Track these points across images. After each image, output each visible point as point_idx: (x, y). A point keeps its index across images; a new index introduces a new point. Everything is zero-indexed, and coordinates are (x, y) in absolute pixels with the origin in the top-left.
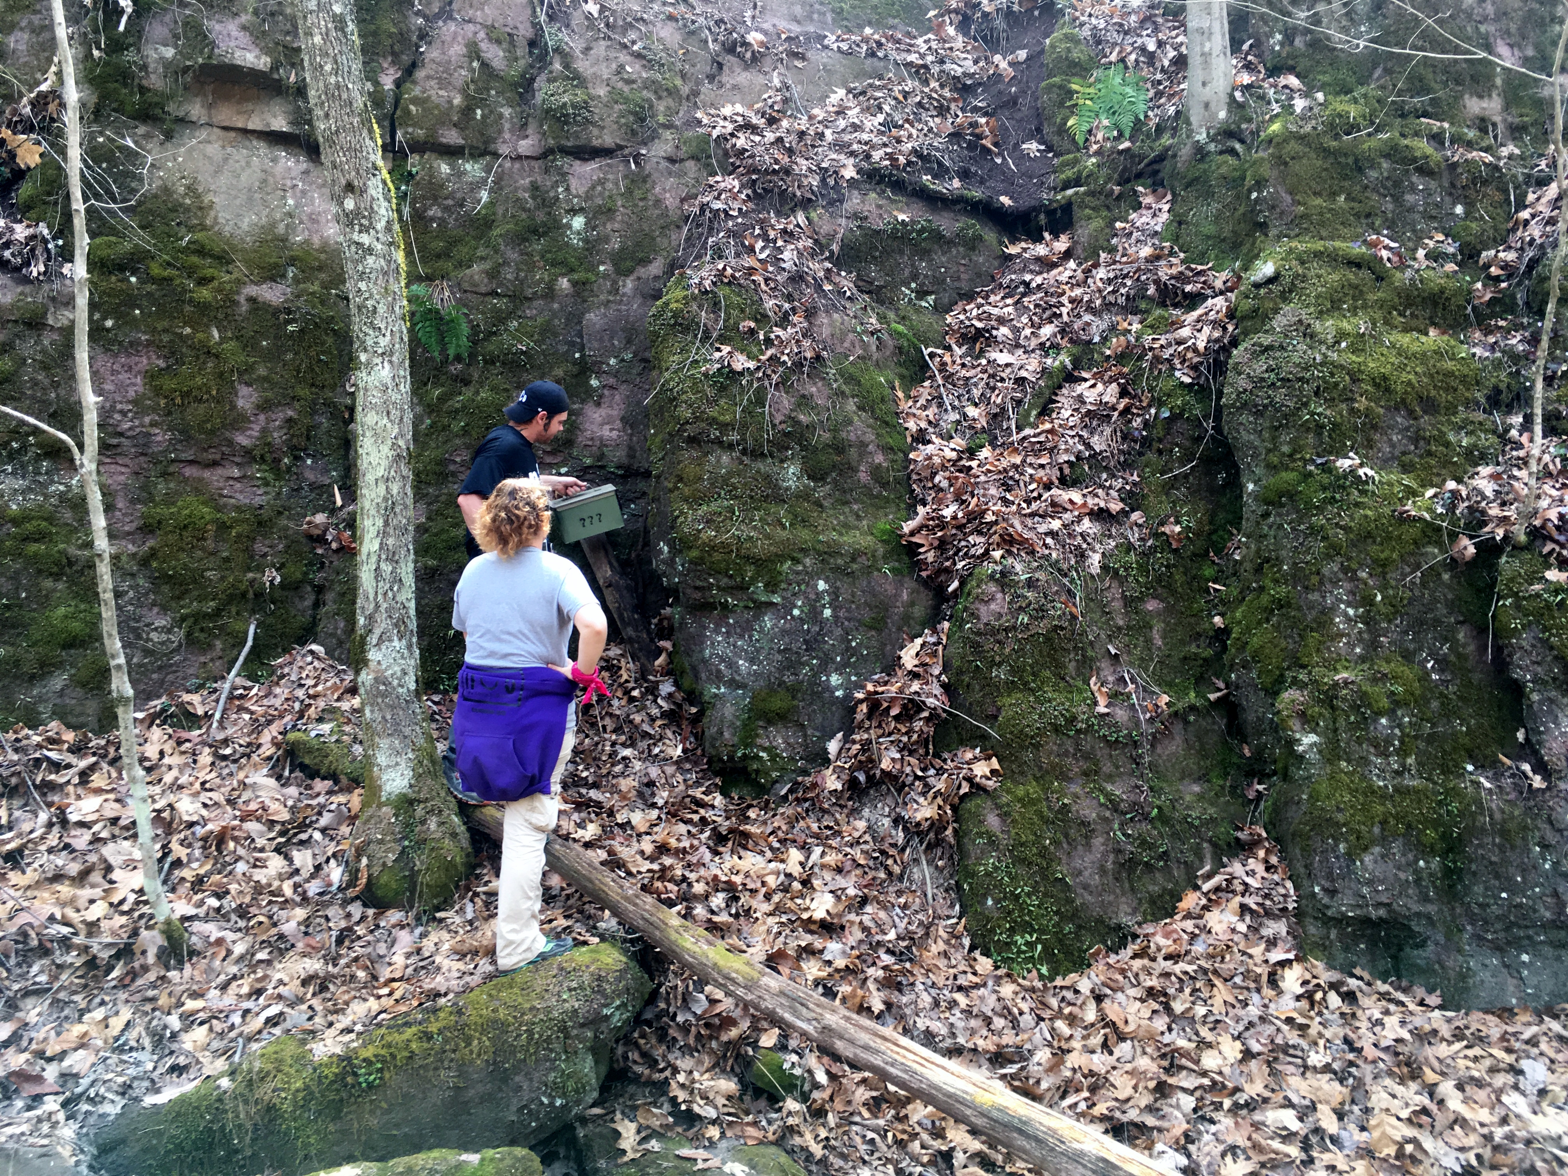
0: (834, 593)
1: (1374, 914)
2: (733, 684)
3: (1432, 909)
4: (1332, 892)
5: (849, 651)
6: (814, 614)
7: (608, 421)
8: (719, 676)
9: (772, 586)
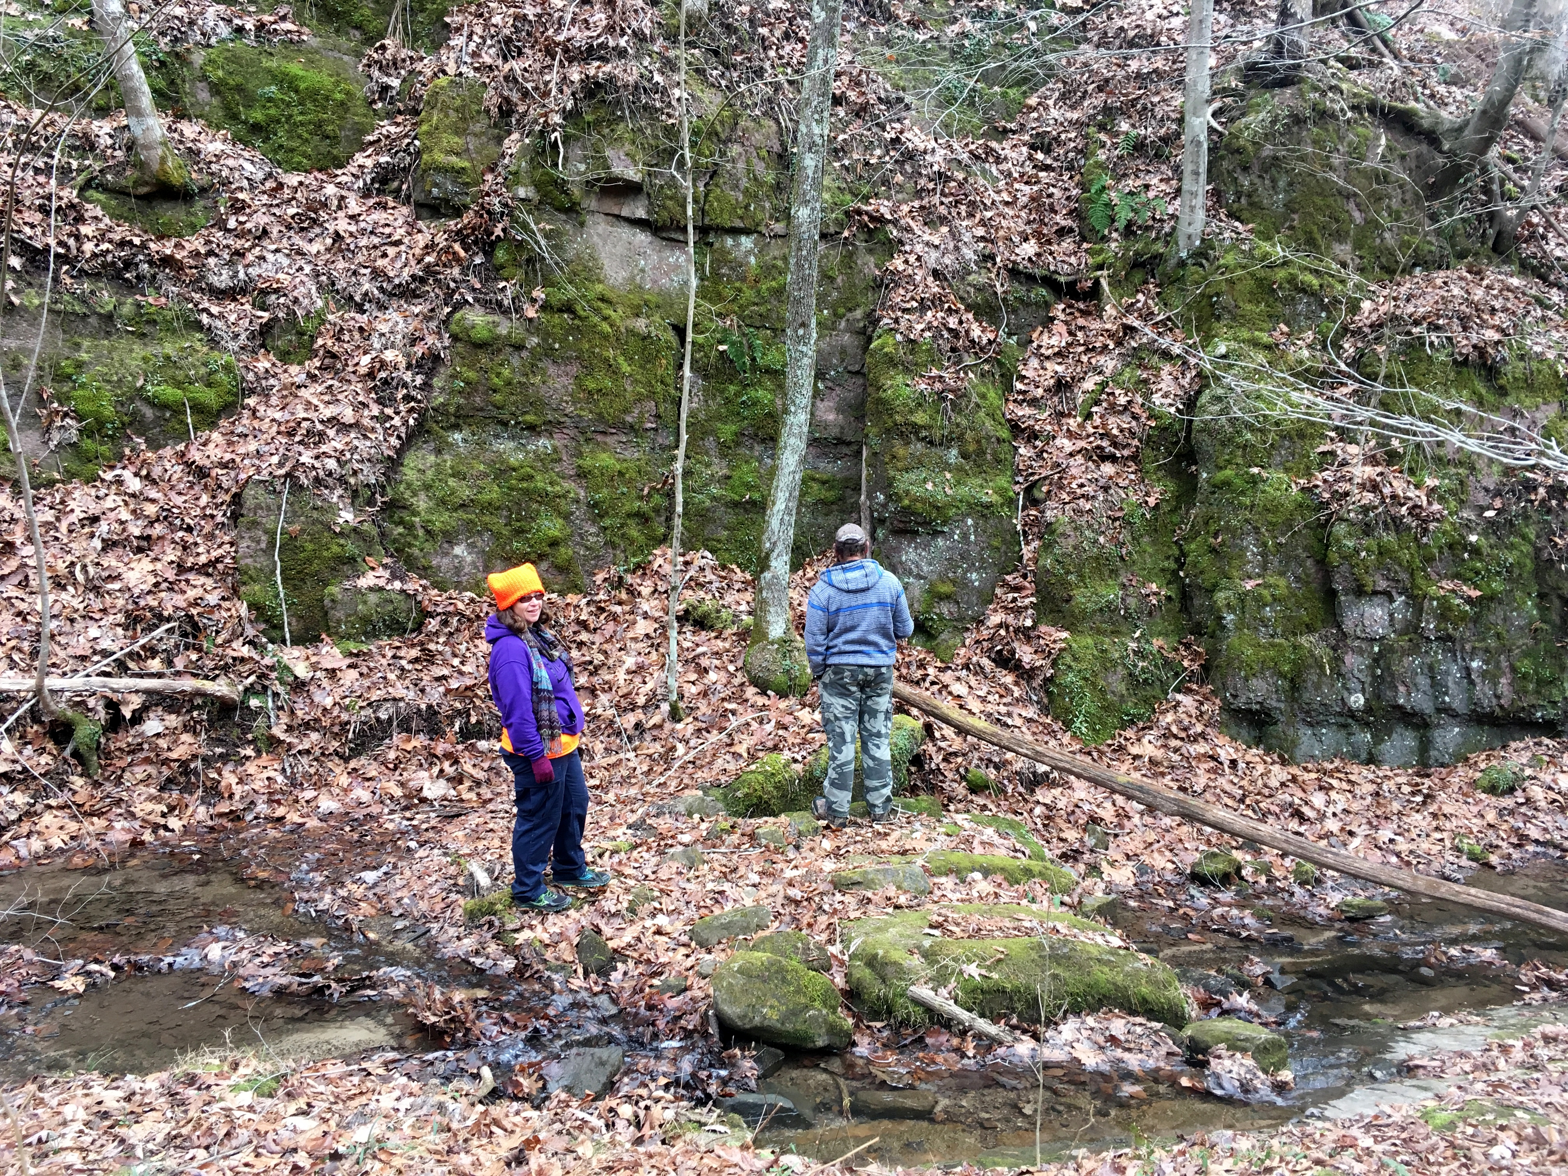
0: (976, 526)
1: (1255, 707)
2: (919, 577)
3: (1282, 706)
4: (1235, 697)
5: (982, 560)
6: (965, 536)
7: (829, 410)
8: (910, 573)
9: (944, 523)
